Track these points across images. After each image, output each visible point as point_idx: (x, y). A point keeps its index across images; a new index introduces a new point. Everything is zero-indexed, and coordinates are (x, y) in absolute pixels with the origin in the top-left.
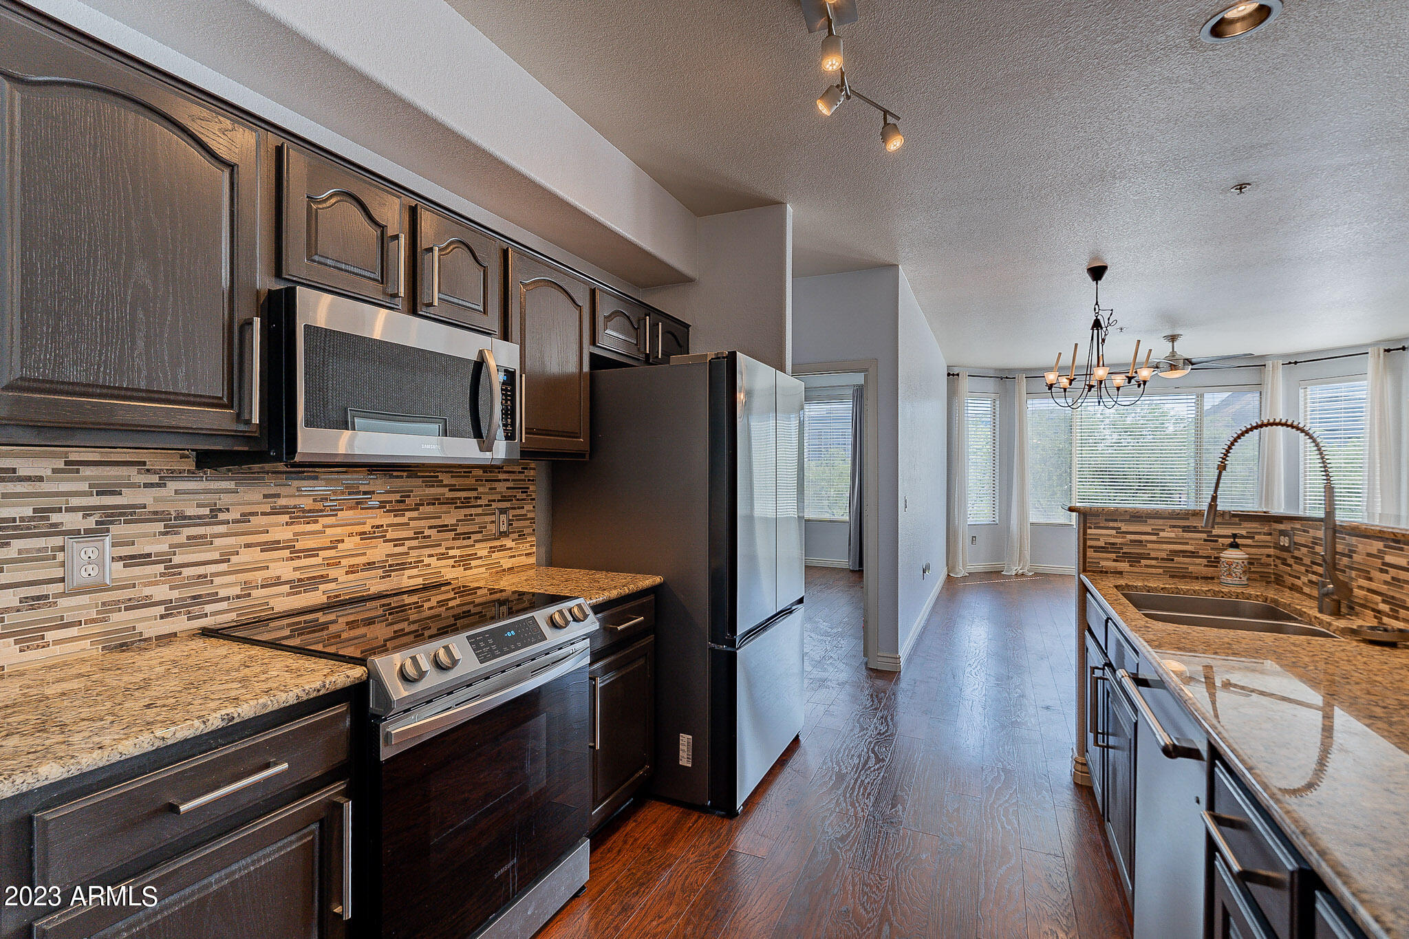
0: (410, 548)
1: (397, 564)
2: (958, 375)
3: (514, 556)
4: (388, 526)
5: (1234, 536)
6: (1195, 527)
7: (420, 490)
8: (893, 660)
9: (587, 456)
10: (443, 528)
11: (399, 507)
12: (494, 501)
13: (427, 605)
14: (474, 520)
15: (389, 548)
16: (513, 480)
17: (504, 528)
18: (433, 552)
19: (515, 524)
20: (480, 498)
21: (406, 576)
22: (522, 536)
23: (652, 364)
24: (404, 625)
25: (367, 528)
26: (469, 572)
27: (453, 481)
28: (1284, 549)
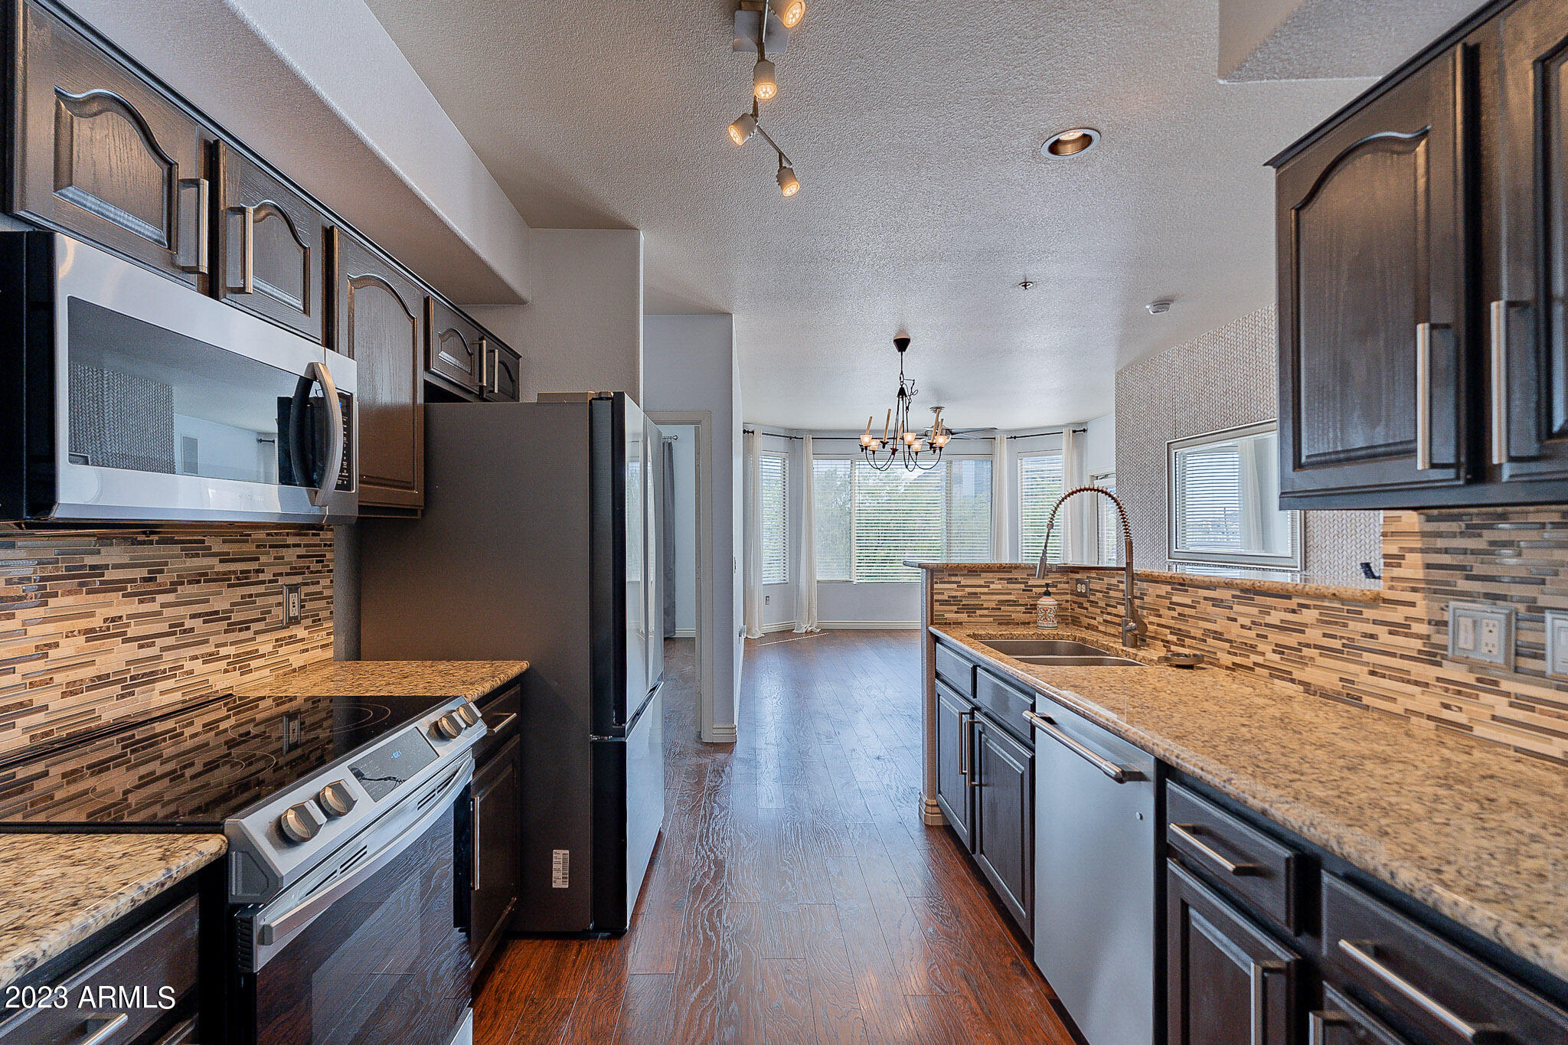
0: (163, 649)
1: (144, 675)
2: (753, 432)
3: (307, 650)
4: (129, 617)
5: (1047, 585)
6: (1016, 579)
7: (179, 563)
8: (727, 731)
9: (420, 513)
10: (211, 617)
11: (148, 588)
12: (281, 574)
13: (188, 732)
14: (254, 602)
15: (132, 651)
16: (306, 546)
17: (294, 612)
18: (197, 653)
19: (309, 606)
20: (263, 571)
21: (157, 692)
22: (317, 621)
23: (485, 400)
24: (155, 767)
25: (97, 622)
26: (248, 677)
27: (226, 548)
28: (1081, 595)
